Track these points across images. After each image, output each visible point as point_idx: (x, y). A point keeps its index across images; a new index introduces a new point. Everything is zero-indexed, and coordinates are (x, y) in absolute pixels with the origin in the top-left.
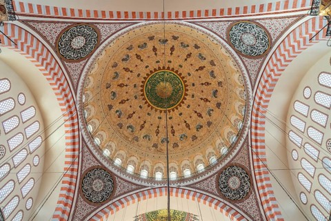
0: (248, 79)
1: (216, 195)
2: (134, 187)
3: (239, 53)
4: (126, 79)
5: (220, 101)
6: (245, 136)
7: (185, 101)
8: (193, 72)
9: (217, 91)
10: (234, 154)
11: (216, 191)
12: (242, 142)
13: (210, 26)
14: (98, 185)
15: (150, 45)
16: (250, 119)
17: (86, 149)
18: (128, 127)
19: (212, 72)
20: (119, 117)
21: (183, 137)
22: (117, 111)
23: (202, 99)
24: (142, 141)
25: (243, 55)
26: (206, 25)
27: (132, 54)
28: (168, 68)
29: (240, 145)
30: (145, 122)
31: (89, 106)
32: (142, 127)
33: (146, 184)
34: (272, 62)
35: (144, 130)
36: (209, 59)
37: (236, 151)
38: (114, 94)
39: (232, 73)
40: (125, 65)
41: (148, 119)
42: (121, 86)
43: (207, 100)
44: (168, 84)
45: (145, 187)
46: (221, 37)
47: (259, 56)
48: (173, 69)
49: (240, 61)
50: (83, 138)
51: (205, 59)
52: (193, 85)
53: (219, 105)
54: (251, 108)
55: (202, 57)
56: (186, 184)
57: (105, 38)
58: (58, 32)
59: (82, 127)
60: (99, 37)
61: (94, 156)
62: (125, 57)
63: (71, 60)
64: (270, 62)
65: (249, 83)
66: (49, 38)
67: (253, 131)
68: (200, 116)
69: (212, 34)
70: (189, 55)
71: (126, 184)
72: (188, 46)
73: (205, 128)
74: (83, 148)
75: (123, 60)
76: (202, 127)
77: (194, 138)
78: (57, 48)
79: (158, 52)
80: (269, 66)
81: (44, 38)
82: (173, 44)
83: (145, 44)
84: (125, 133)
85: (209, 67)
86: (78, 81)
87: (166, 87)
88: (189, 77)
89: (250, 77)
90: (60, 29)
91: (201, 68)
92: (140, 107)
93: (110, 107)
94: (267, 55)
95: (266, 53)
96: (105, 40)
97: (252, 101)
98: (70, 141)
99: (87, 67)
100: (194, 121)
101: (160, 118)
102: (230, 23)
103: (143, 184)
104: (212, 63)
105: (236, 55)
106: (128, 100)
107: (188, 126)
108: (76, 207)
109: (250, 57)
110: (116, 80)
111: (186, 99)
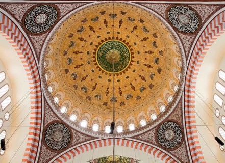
0: (183, 51)
1: (154, 144)
2: (87, 138)
3: (176, 29)
4: (80, 47)
5: (160, 67)
6: (179, 97)
7: (131, 67)
8: (138, 42)
9: (158, 59)
10: (170, 112)
11: (154, 142)
12: (177, 102)
13: (152, 7)
14: (58, 136)
15: (102, 19)
16: (184, 83)
17: (47, 107)
18: (82, 88)
19: (155, 42)
20: (74, 79)
21: (130, 97)
22: (73, 75)
23: (145, 65)
24: (94, 100)
25: (179, 32)
26: (149, 5)
27: (86, 26)
28: (117, 38)
29: (175, 105)
30: (96, 84)
31: (49, 71)
32: (94, 88)
33: (97, 136)
34: (202, 39)
35: (95, 91)
36: (152, 31)
37: (172, 110)
38: (70, 60)
39: (171, 44)
40: (80, 35)
41: (100, 81)
42: (76, 53)
43: (150, 66)
44: (117, 51)
45: (97, 138)
46: (161, 16)
47: (191, 33)
48: (121, 39)
49: (177, 36)
50: (44, 97)
51: (148, 31)
52: (139, 53)
53: (159, 71)
54: (185, 75)
55: (146, 30)
56: (130, 135)
57: (64, 15)
58: (25, 11)
59: (44, 89)
60: (59, 14)
61: (54, 113)
62: (80, 29)
63: (35, 34)
64: (200, 38)
65: (184, 54)
66: (17, 16)
67: (186, 93)
68: (144, 79)
69: (154, 13)
70: (135, 28)
71: (80, 135)
72: (134, 20)
73: (148, 89)
74: (45, 106)
75: (78, 31)
76: (145, 88)
77: (139, 98)
78: (23, 25)
79: (108, 25)
80: (200, 42)
81: (13, 16)
82: (121, 18)
83: (98, 18)
84: (80, 93)
85: (152, 39)
86: (41, 50)
87: (114, 54)
88: (135, 46)
89: (184, 49)
90: (27, 9)
91: (145, 39)
92: (93, 71)
93: (67, 71)
94: (198, 33)
95: (197, 31)
96: (64, 16)
97: (186, 69)
99: (48, 38)
100: (139, 83)
101: (109, 81)
102: (168, 5)
103: (95, 135)
104: (155, 35)
105: (173, 31)
106: (82, 65)
107: (133, 88)
108: (40, 153)
109: (184, 33)
110: (72, 48)
111: (132, 65)
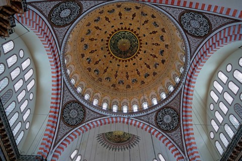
0: (189, 50)
1: (154, 126)
2: (98, 115)
3: (186, 31)
4: (96, 34)
5: (164, 59)
6: (179, 89)
7: (139, 55)
8: (147, 34)
9: (163, 51)
10: (170, 100)
11: (154, 123)
12: (177, 93)
13: (168, 9)
14: (74, 113)
15: (117, 11)
16: (185, 78)
17: (66, 89)
18: (95, 71)
19: (162, 36)
20: (89, 63)
21: (135, 81)
22: (88, 59)
23: (151, 55)
24: (104, 82)
25: (189, 34)
26: (164, 8)
27: (103, 16)
28: (129, 29)
29: (175, 95)
30: (107, 68)
31: (68, 56)
32: (105, 71)
33: (106, 114)
35: (106, 73)
36: (161, 27)
37: (172, 98)
38: (86, 46)
39: (177, 40)
40: (96, 24)
41: (111, 65)
42: (92, 40)
43: (155, 56)
44: (127, 40)
45: (106, 116)
46: (174, 18)
47: (200, 37)
48: (132, 30)
49: (185, 37)
50: (64, 80)
51: (158, 26)
52: (146, 44)
53: (163, 62)
54: (187, 71)
55: (156, 24)
56: (134, 116)
57: (86, 10)
58: (52, 7)
59: (63, 73)
60: (81, 9)
61: (71, 93)
62: (97, 19)
63: (59, 26)
64: (207, 43)
65: (189, 53)
66: (44, 12)
67: (186, 87)
68: (148, 67)
69: (168, 14)
70: (146, 22)
71: (92, 113)
72: (146, 15)
73: (151, 76)
74: (64, 88)
75: (95, 21)
76: (149, 75)
77: (143, 82)
78: (49, 18)
79: (122, 17)
80: (206, 46)
81: (41, 12)
82: (135, 12)
83: (114, 10)
84: (93, 75)
85: (160, 33)
86: (63, 40)
87: (124, 43)
88: (144, 38)
89: (190, 49)
90: (53, 5)
91: (154, 32)
92: (105, 56)
93: (83, 56)
94: (206, 38)
95: (206, 36)
96: (85, 11)
97: (189, 66)
98: (55, 83)
99: (70, 30)
100: (143, 70)
101: (119, 65)
103: (104, 114)
104: (163, 30)
105: (183, 32)
106: (96, 50)
107: (138, 73)
108: (59, 128)
109: (193, 36)
110: (88, 35)
111: (139, 53)
